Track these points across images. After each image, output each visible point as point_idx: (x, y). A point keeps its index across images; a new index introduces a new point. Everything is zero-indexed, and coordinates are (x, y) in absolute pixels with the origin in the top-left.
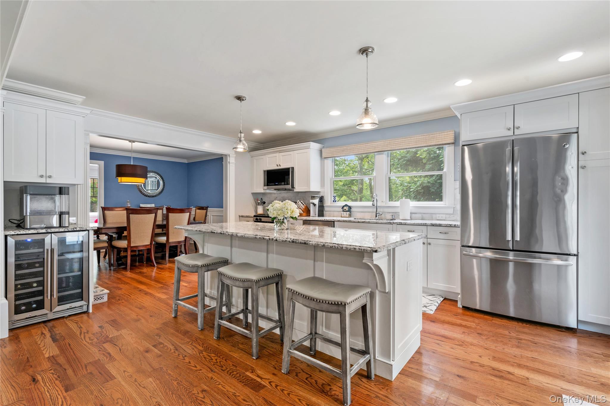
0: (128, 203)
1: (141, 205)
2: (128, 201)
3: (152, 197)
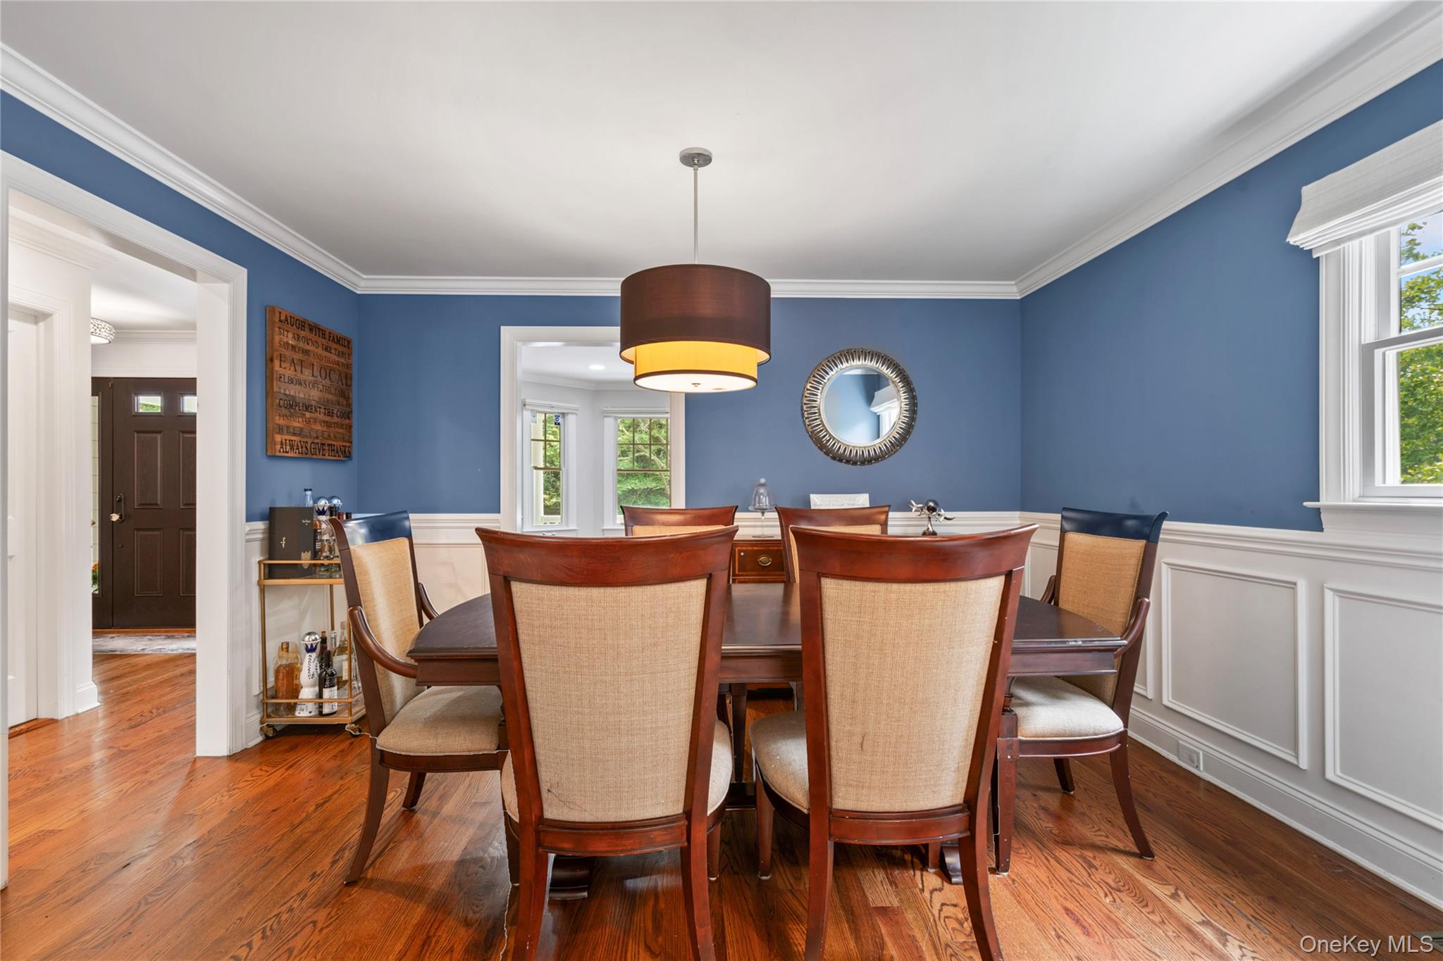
0: (762, 490)
1: (812, 496)
2: (763, 481)
3: (863, 463)
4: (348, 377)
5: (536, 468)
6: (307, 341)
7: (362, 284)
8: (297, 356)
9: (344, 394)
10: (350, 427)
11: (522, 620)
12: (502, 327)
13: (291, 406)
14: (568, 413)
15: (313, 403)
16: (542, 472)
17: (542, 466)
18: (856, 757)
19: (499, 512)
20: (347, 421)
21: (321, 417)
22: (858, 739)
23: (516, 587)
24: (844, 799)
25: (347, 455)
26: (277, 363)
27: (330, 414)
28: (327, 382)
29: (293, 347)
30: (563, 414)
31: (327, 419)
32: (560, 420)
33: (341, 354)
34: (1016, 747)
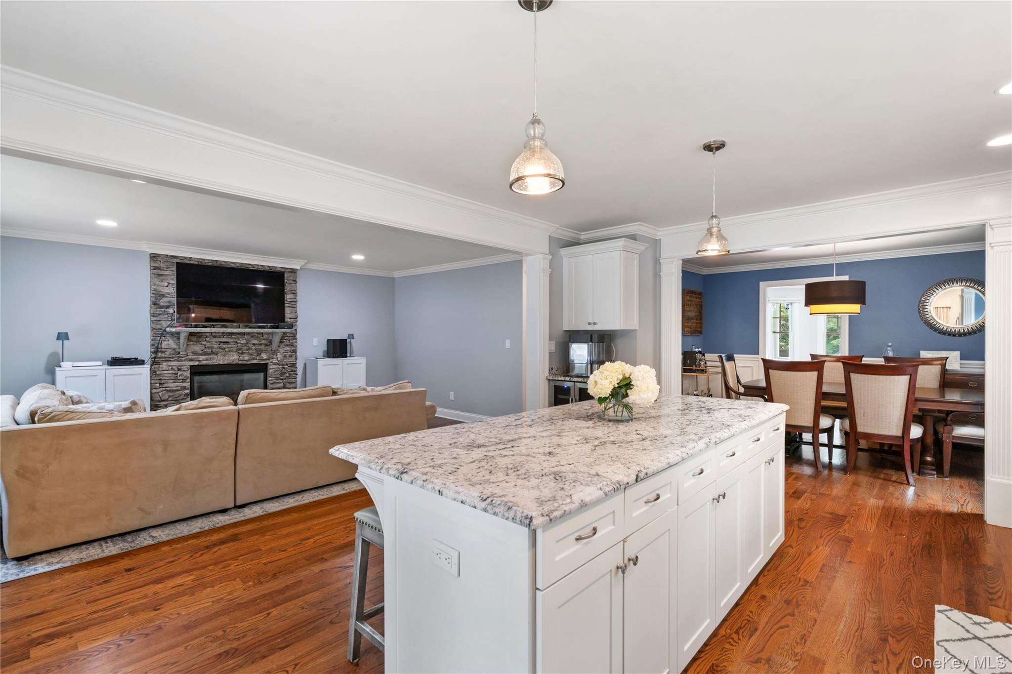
1: (921, 352)
3: (959, 335)
4: (702, 306)
5: (774, 332)
6: (692, 297)
7: (706, 271)
8: (690, 303)
9: (700, 312)
10: (702, 323)
11: (771, 377)
12: (760, 283)
13: (688, 319)
14: (794, 303)
15: (693, 317)
16: (778, 334)
17: (778, 331)
18: (862, 418)
19: (758, 354)
20: (701, 321)
21: (695, 321)
22: (863, 413)
23: (770, 371)
24: (860, 429)
25: (701, 333)
26: (685, 306)
27: (697, 320)
28: (697, 309)
29: (689, 300)
30: (791, 303)
31: (696, 321)
32: (789, 307)
33: (700, 298)
34: (951, 438)
